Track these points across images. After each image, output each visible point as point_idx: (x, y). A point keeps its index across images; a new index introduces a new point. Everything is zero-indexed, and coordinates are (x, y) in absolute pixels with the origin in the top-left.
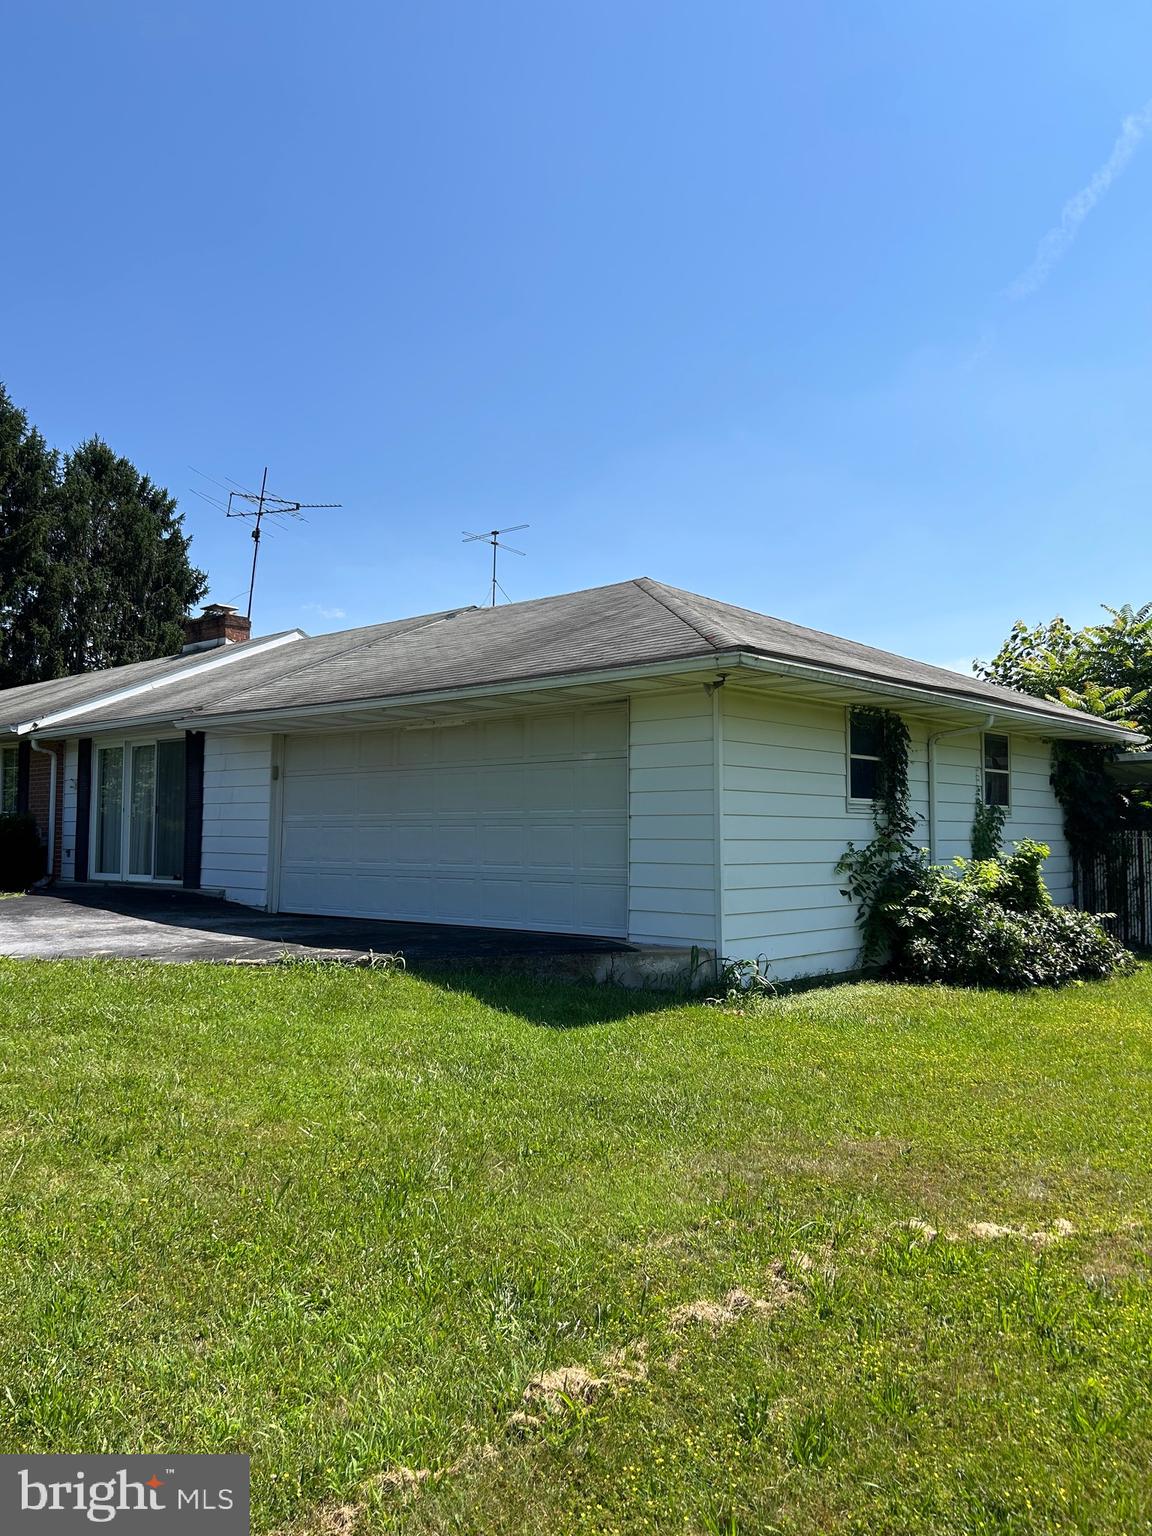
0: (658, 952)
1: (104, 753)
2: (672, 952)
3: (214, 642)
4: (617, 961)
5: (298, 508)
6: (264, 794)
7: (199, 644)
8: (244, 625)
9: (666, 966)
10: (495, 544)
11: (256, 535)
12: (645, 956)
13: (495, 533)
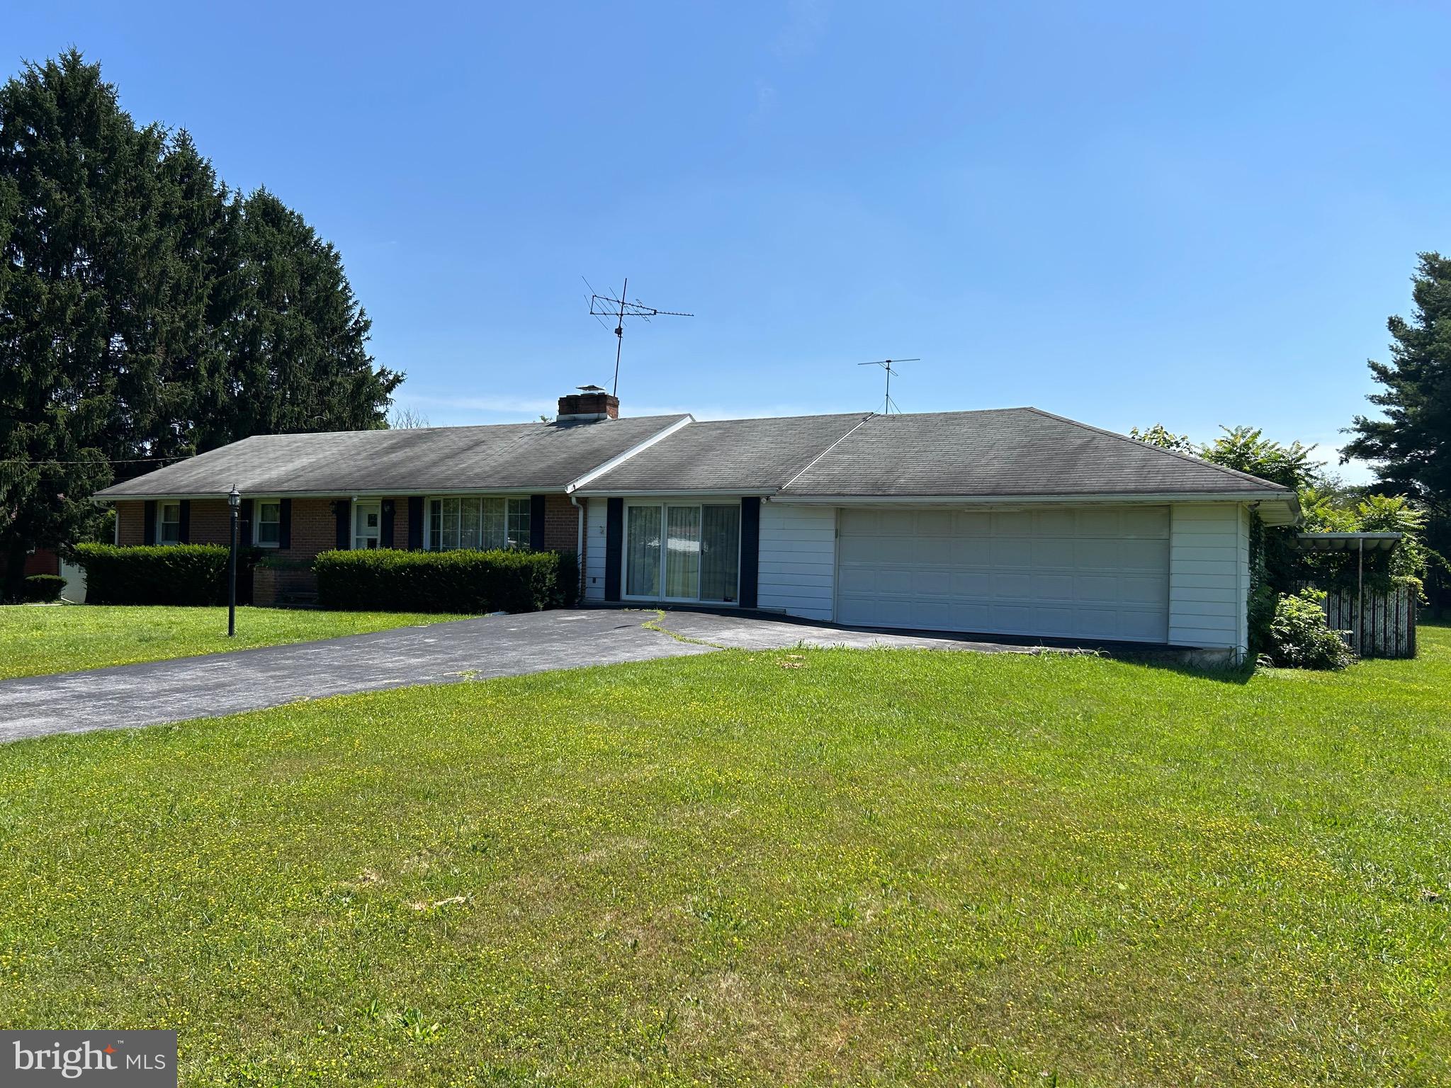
0: (1212, 651)
1: (630, 508)
2: (1219, 651)
3: (595, 415)
4: (1194, 655)
5: (655, 314)
6: (830, 547)
7: (575, 415)
8: (615, 403)
9: (1216, 657)
10: (888, 369)
11: (619, 331)
12: (1206, 652)
13: (889, 361)
